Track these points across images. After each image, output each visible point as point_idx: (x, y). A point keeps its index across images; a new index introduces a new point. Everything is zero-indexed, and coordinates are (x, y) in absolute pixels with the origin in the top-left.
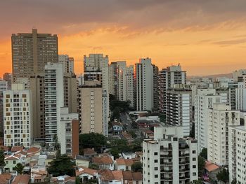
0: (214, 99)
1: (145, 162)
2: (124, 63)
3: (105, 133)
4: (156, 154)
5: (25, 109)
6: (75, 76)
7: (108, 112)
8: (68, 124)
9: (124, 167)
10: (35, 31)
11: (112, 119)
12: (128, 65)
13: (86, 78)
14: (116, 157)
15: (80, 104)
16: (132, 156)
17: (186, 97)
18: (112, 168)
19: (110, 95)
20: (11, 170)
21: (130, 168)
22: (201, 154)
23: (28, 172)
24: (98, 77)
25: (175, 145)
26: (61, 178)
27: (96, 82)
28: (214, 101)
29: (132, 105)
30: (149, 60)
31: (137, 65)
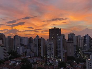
1: (87, 66)
2: (80, 36)
3: (75, 56)
4: (91, 63)
5: (52, 48)
6: (65, 40)
7: (75, 50)
8: (64, 53)
9: (80, 67)
10: (55, 28)
11: (76, 52)
12: (81, 37)
13: (69, 40)
14: (78, 64)
15: (67, 47)
16: (83, 64)
18: (77, 67)
19: (76, 45)
20: (49, 65)
21: (82, 67)
23: (53, 66)
24: (72, 40)
26: (62, 68)
27: (71, 41)
29: (83, 48)
30: (88, 35)
31: (84, 36)
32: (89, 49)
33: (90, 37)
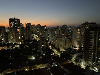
0: (52, 32)
2: (34, 25)
6: (24, 28)
10: (14, 18)
17: (47, 32)
18: (32, 46)
25: (45, 41)
30: (39, 24)
31: (37, 25)
32: (41, 34)
33: (41, 26)
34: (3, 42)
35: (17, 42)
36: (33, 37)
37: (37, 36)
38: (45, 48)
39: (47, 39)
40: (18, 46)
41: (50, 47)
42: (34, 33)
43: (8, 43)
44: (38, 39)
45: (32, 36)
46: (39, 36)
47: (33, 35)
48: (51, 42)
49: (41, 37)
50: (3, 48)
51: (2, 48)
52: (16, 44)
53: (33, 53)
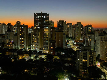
0: (103, 37)
4: (81, 55)
9: (70, 59)
10: (41, 12)
12: (73, 25)
17: (93, 36)
19: (66, 35)
22: (97, 56)
24: (62, 29)
25: (88, 53)
28: (103, 38)
30: (80, 23)
31: (76, 24)
32: (81, 39)
34: (24, 48)
35: (43, 50)
36: (68, 45)
37: (74, 42)
38: (88, 65)
39: (92, 50)
40: (44, 56)
41: (98, 64)
42: (70, 38)
43: (30, 51)
44: (76, 49)
45: (66, 43)
46: (77, 42)
47: (68, 41)
48: (99, 55)
49: (81, 45)
50: (23, 57)
51: (21, 56)
52: (40, 53)
53: (66, 70)
